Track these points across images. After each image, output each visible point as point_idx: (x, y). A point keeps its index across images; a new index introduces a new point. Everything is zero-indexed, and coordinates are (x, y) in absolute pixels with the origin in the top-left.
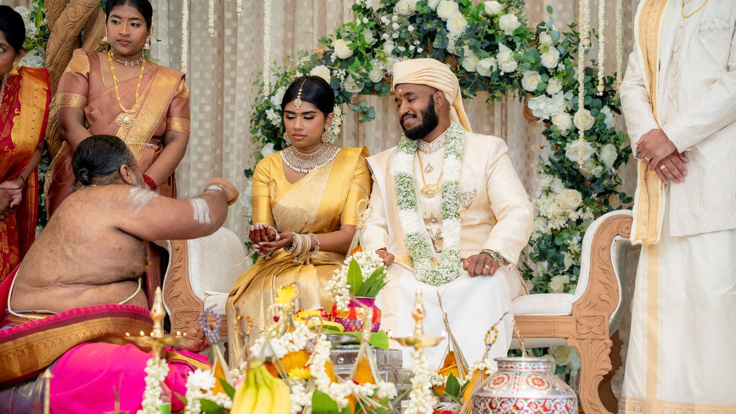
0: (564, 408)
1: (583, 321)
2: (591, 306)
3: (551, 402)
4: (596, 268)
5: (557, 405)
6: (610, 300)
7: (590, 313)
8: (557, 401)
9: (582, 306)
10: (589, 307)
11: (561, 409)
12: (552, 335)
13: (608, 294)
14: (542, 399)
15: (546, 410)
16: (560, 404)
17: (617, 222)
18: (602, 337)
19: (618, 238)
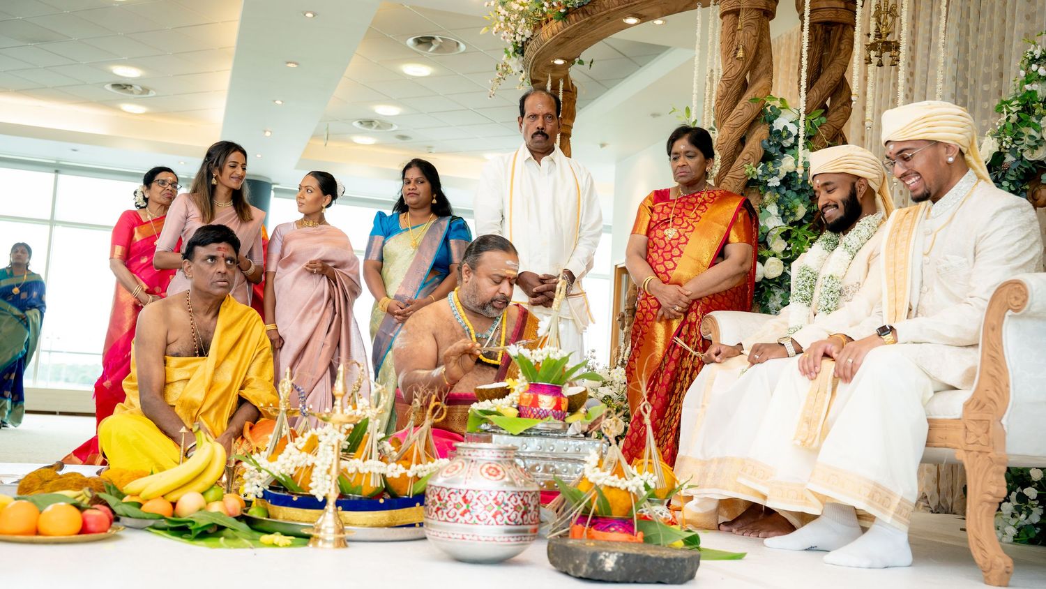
0: (460, 500)
1: (971, 427)
2: (980, 406)
3: (446, 490)
4: (985, 354)
5: (452, 496)
6: (997, 400)
7: (977, 417)
8: (452, 491)
9: (971, 407)
10: (977, 408)
11: (456, 500)
12: (943, 444)
13: (996, 391)
14: (438, 487)
15: (440, 499)
16: (455, 494)
17: (1006, 290)
18: (986, 449)
19: (1010, 312)
